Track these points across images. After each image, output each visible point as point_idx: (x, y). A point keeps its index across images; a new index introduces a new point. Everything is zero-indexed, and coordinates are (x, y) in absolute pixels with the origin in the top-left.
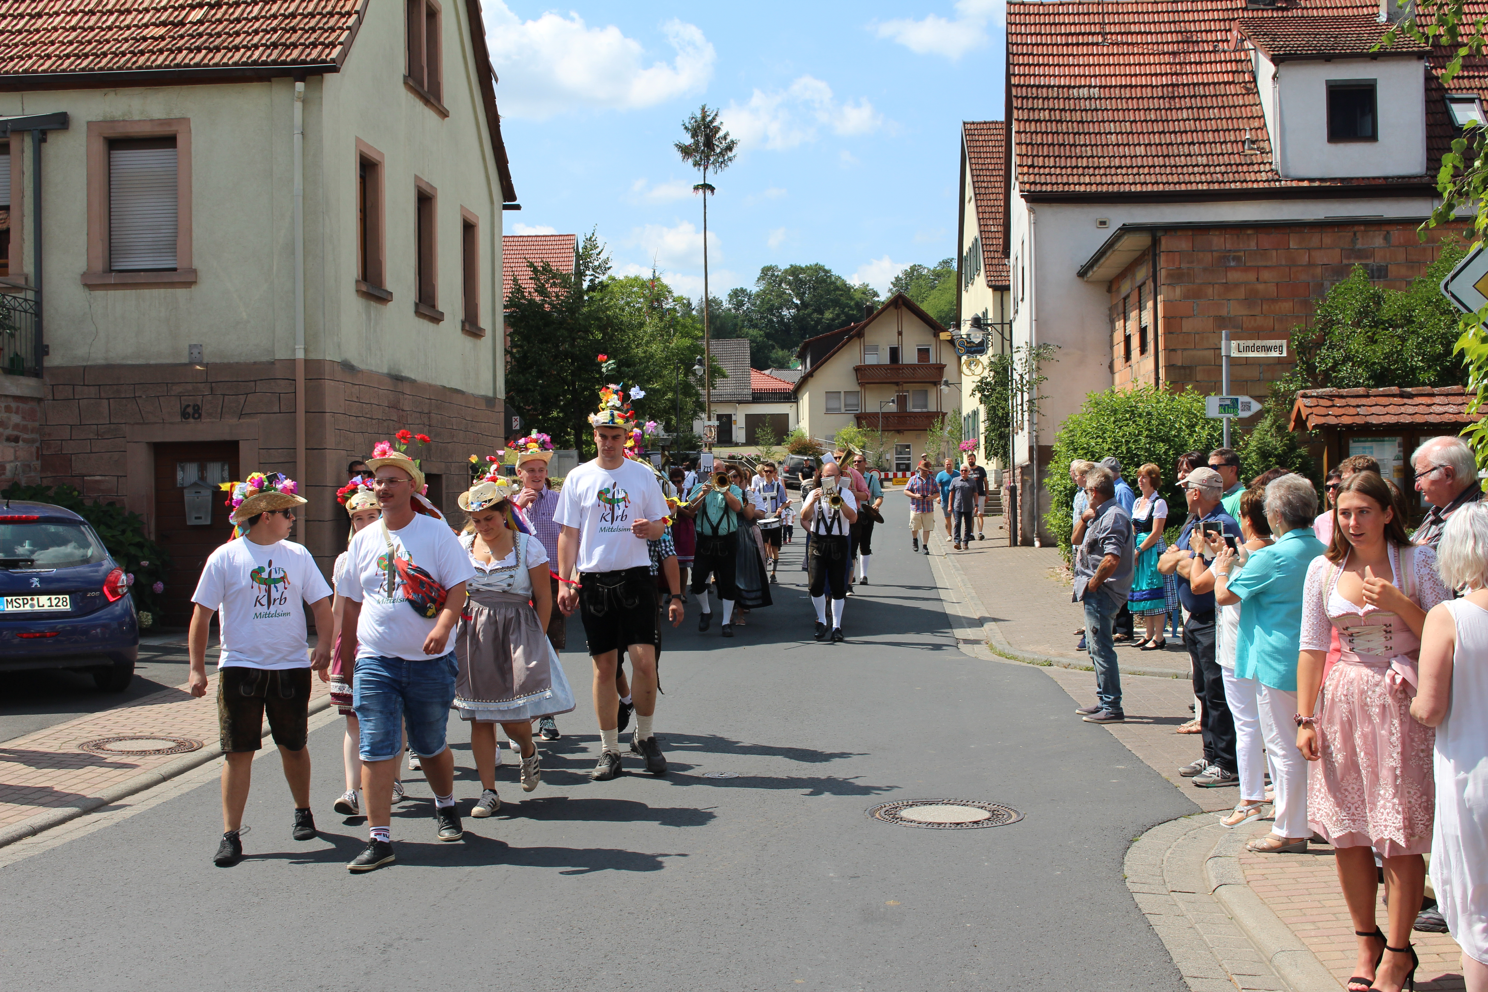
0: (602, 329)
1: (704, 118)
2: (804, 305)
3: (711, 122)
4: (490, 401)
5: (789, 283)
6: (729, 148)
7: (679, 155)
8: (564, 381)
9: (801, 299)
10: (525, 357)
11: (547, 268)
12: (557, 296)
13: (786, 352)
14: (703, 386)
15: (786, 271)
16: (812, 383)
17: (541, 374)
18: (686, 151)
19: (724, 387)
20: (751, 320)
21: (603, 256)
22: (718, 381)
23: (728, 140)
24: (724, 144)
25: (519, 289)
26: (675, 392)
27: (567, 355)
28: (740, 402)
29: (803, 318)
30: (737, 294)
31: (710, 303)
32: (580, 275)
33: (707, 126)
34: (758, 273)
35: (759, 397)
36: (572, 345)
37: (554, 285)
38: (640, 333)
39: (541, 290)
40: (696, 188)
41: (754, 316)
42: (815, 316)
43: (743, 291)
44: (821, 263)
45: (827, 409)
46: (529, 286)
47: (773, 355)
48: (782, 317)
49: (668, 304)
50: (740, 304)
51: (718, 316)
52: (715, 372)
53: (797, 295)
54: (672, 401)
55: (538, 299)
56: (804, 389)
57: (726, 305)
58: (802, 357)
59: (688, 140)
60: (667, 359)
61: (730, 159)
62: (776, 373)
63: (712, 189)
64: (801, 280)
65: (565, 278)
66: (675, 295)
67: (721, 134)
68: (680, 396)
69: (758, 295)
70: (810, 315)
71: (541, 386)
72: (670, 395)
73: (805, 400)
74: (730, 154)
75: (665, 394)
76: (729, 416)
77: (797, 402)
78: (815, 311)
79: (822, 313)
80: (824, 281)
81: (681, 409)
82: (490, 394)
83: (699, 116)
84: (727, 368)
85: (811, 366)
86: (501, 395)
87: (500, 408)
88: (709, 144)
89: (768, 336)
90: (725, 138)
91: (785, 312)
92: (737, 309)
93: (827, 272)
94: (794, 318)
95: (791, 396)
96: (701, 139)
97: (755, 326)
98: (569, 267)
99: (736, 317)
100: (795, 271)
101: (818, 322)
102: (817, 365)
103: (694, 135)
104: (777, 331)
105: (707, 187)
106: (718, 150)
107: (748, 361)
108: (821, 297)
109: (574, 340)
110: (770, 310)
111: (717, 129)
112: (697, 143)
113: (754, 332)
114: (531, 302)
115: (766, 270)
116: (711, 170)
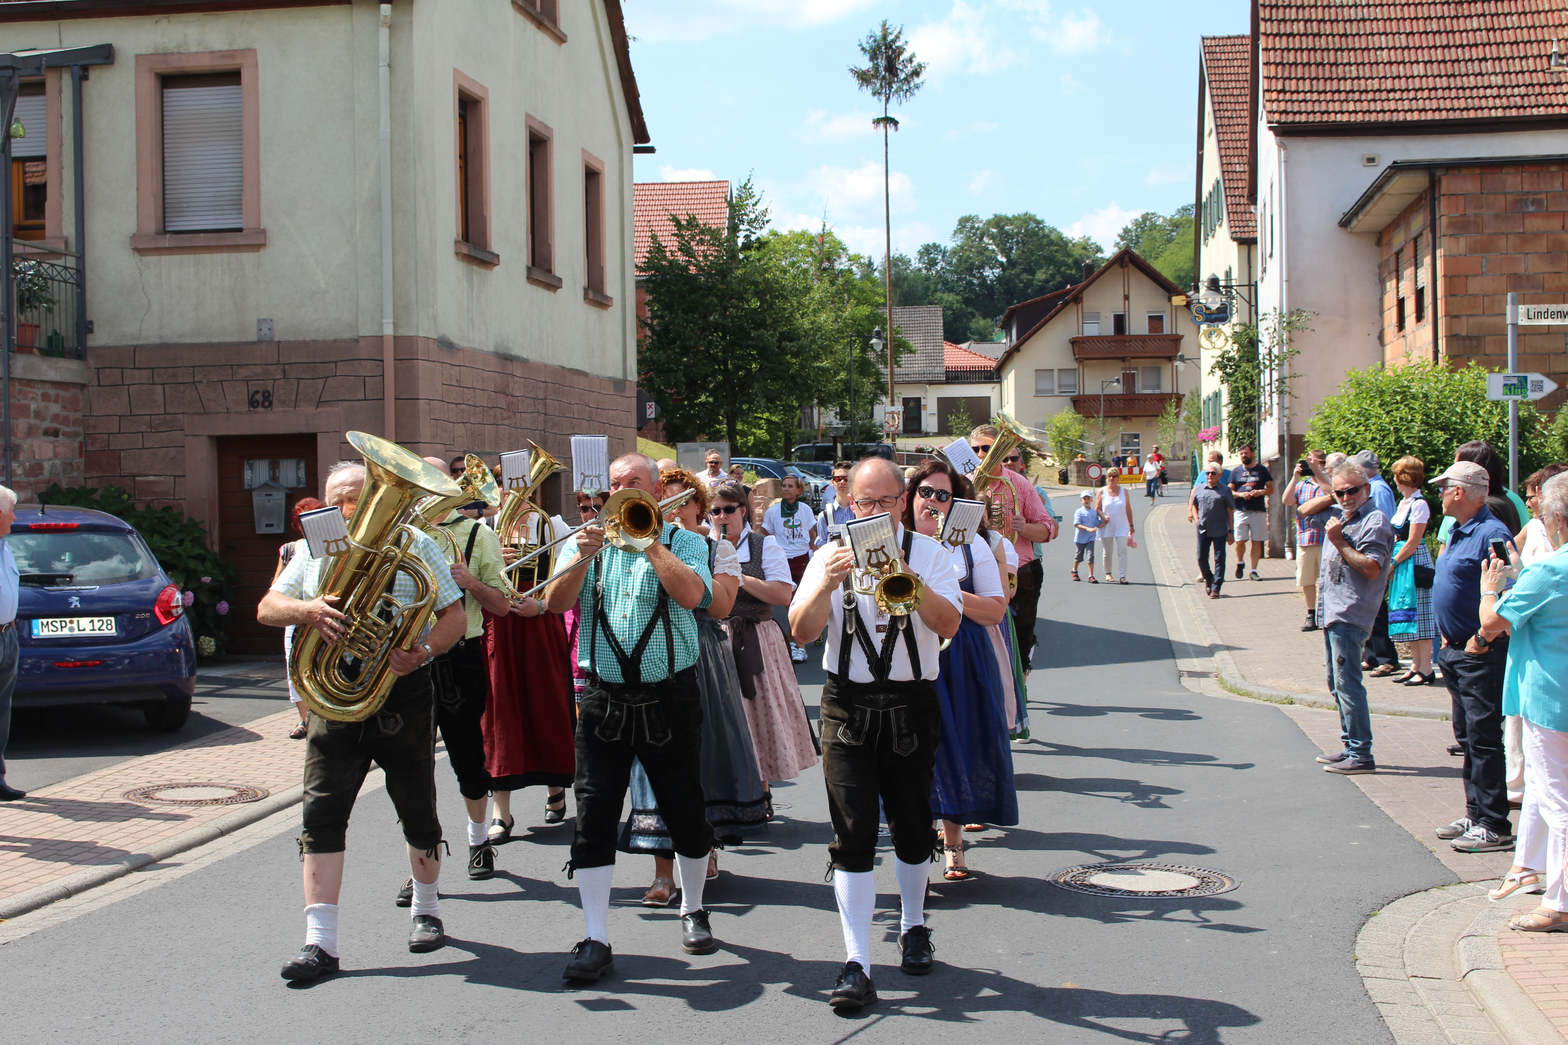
0: (760, 295)
1: (885, 37)
2: (1011, 263)
3: (894, 41)
4: (619, 385)
5: (993, 237)
6: (916, 73)
7: (855, 82)
8: (713, 359)
9: (1008, 256)
10: (666, 329)
11: (692, 222)
12: (705, 256)
13: (989, 321)
14: (886, 363)
15: (989, 223)
16: (1018, 358)
17: (685, 351)
18: (864, 78)
19: (910, 365)
20: (945, 283)
21: (760, 207)
22: (904, 358)
23: (915, 63)
24: (909, 69)
25: (658, 249)
26: (849, 371)
27: (717, 327)
28: (931, 383)
29: (1010, 280)
30: (928, 251)
31: (894, 263)
32: (734, 229)
33: (889, 46)
34: (955, 225)
35: (954, 377)
36: (723, 316)
37: (701, 242)
38: (805, 300)
39: (686, 250)
40: (877, 122)
41: (949, 276)
42: (1025, 276)
43: (936, 247)
44: (1032, 212)
45: (1037, 391)
46: (671, 244)
47: (973, 325)
48: (983, 279)
49: (842, 264)
50: (933, 263)
51: (906, 278)
52: (900, 347)
53: (1003, 251)
54: (846, 382)
55: (681, 258)
56: (1009, 367)
57: (915, 264)
58: (1006, 327)
59: (866, 64)
60: (840, 331)
61: (917, 87)
62: (975, 347)
63: (895, 123)
64: (1007, 233)
65: (715, 234)
66: (851, 252)
67: (905, 56)
68: (855, 376)
69: (954, 252)
70: (1018, 276)
71: (686, 366)
72: (843, 375)
73: (1010, 380)
74: (917, 80)
75: (836, 373)
76: (918, 400)
77: (1000, 382)
78: (1024, 270)
79: (1033, 273)
80: (1036, 234)
81: (857, 392)
82: (619, 375)
83: (879, 33)
84: (914, 341)
85: (1018, 338)
86: (633, 376)
87: (632, 391)
88: (891, 68)
89: (967, 301)
90: (910, 60)
91: (988, 273)
92: (928, 270)
93: (1038, 223)
94: (998, 279)
95: (994, 376)
96: (882, 63)
97: (951, 290)
98: (719, 220)
99: (927, 279)
100: (999, 222)
101: (1028, 284)
102: (1024, 336)
103: (874, 57)
104: (977, 295)
105: (889, 121)
106: (902, 76)
107: (941, 333)
108: (1032, 253)
109: (726, 309)
110: (970, 270)
111: (901, 51)
112: (876, 67)
113: (949, 297)
114: (673, 264)
115: (964, 222)
116: (893, 100)
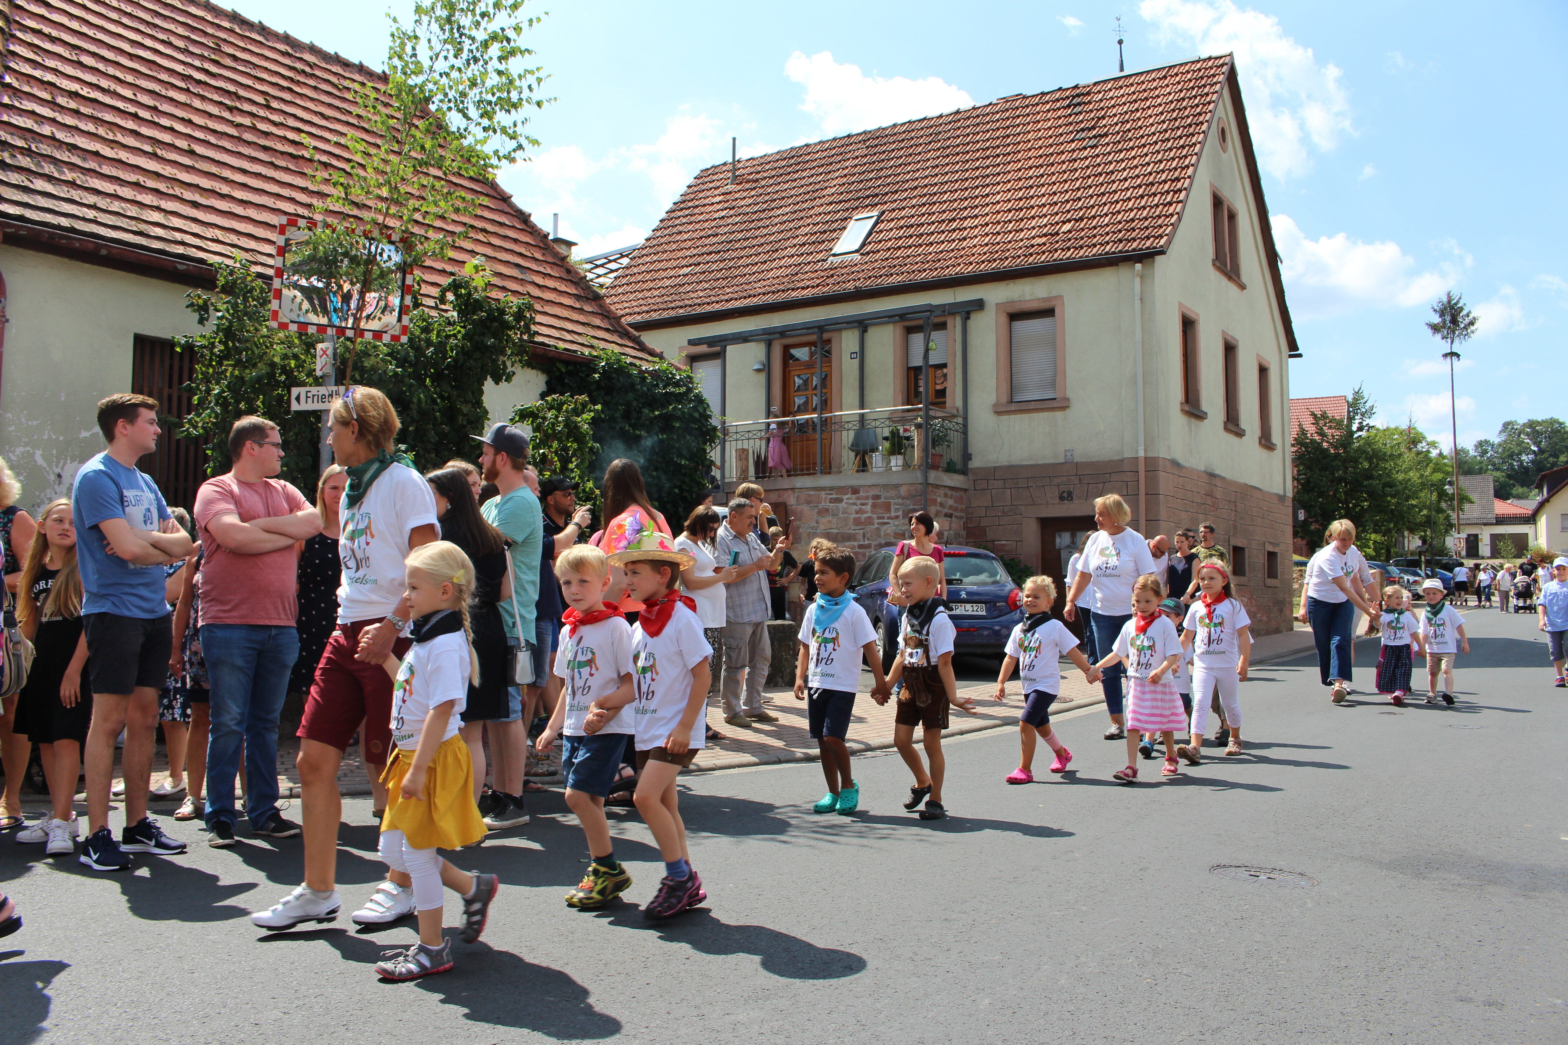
0: (1369, 459)
1: (1449, 302)
2: (1541, 451)
3: (1456, 304)
4: (1282, 498)
5: (1527, 434)
6: (1472, 323)
7: (1429, 332)
8: (1340, 501)
9: (1538, 447)
10: (1308, 481)
11: (1324, 416)
12: (1333, 436)
13: (1525, 489)
14: (1453, 510)
15: (1524, 425)
16: (1548, 507)
17: (1321, 494)
18: (1435, 328)
19: (1471, 511)
20: (1494, 465)
21: (1368, 405)
22: (1467, 506)
23: (1471, 317)
24: (1467, 320)
25: (1303, 432)
26: (1430, 510)
27: (1340, 480)
28: (1485, 524)
29: (1541, 462)
30: (1482, 445)
31: (1458, 452)
32: (1351, 419)
33: (1452, 308)
34: (1500, 427)
35: (1501, 520)
36: (1345, 472)
37: (1330, 428)
38: (1399, 462)
39: (1321, 433)
40: (1445, 356)
41: (1496, 461)
42: (1551, 459)
43: (1486, 442)
44: (1556, 417)
45: (1563, 528)
46: (1311, 429)
47: (1514, 491)
48: (1521, 462)
49: (1422, 446)
50: (1485, 452)
51: (1466, 462)
52: (1464, 499)
53: (1535, 443)
54: (1428, 517)
55: (1317, 438)
56: (1541, 513)
57: (1472, 453)
58: (1540, 487)
59: (1436, 319)
60: (1422, 484)
61: (1473, 332)
62: (1516, 502)
63: (1458, 356)
64: (1537, 432)
65: (1338, 424)
66: (1429, 439)
67: (1464, 312)
68: (1434, 513)
69: (1500, 445)
70: (1546, 459)
71: (1322, 503)
72: (1425, 512)
73: (1542, 521)
74: (1472, 328)
75: (1420, 511)
76: (1476, 536)
77: (1535, 523)
78: (1551, 455)
79: (1557, 457)
80: (1559, 431)
81: (1435, 523)
82: (1281, 493)
83: (1445, 300)
84: (1473, 496)
85: (1548, 493)
86: (1290, 494)
87: (1289, 503)
88: (1454, 321)
89: (1509, 477)
90: (1468, 315)
91: (1524, 457)
92: (1482, 457)
93: (1561, 424)
94: (1532, 462)
95: (1531, 519)
96: (1448, 318)
97: (1497, 469)
98: (1342, 413)
99: (1481, 463)
100: (1532, 424)
101: (1554, 464)
102: (1552, 493)
103: (1442, 314)
104: (1517, 473)
105: (1453, 354)
106: (1462, 326)
107: (1492, 492)
108: (1556, 444)
109: (1347, 468)
110: (1511, 456)
111: (1461, 309)
112: (1444, 321)
113: (1498, 474)
114: (1313, 441)
115: (1506, 425)
116: (1456, 341)
